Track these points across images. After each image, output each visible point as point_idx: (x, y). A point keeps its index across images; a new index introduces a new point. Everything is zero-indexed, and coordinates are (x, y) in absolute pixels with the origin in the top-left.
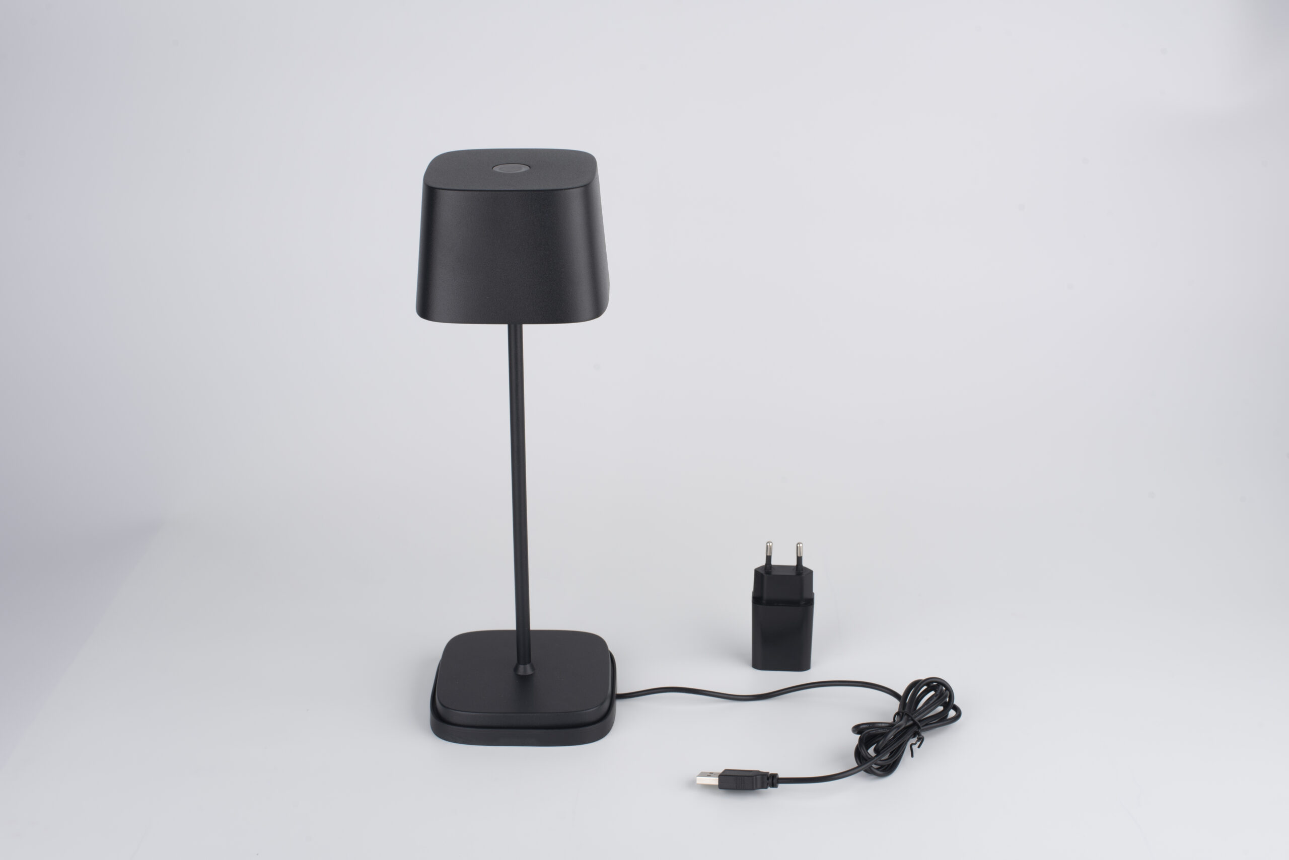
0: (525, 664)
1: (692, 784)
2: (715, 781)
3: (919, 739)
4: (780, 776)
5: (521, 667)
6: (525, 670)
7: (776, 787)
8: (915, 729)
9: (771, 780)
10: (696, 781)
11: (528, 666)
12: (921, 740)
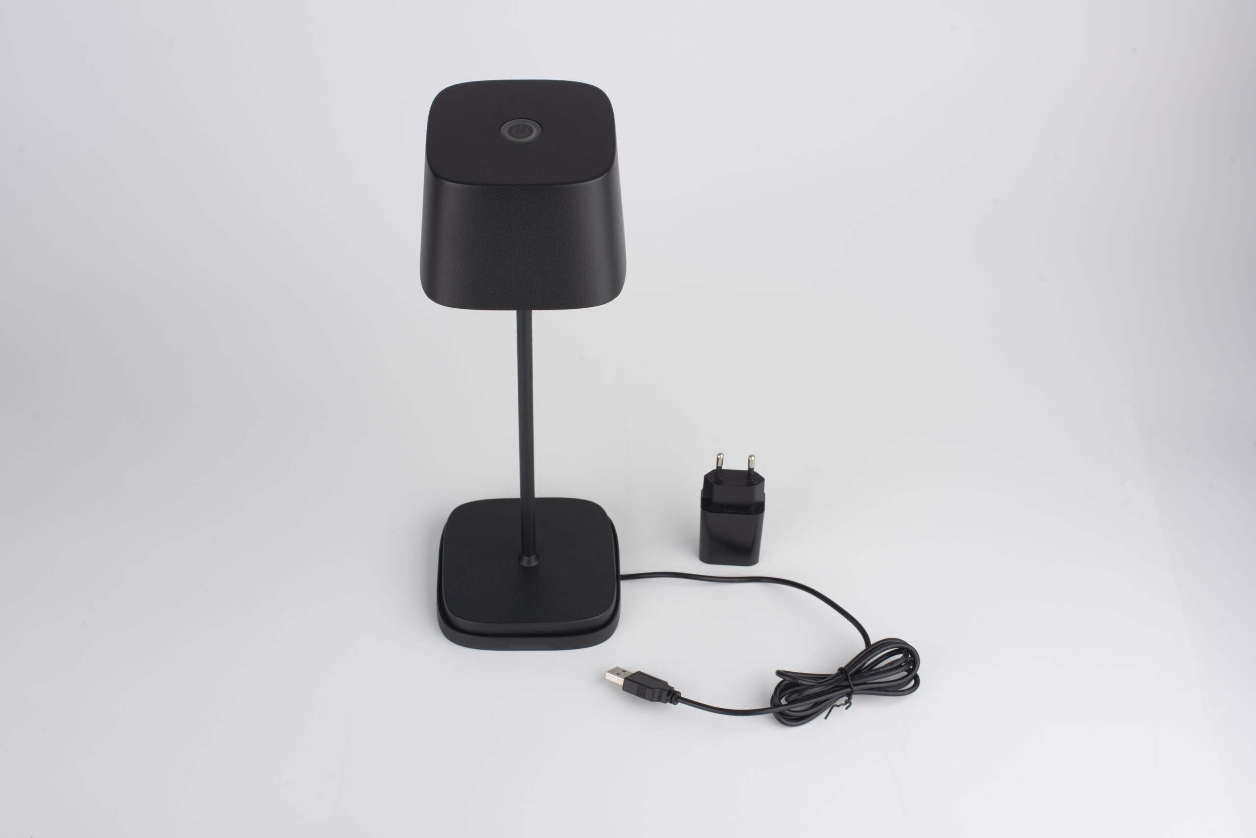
0: (529, 555)
1: (602, 679)
2: (620, 681)
3: (846, 702)
4: (683, 696)
5: (525, 558)
6: (529, 561)
7: (675, 704)
8: (848, 690)
9: (672, 696)
10: (605, 675)
11: (533, 558)
12: (848, 702)
